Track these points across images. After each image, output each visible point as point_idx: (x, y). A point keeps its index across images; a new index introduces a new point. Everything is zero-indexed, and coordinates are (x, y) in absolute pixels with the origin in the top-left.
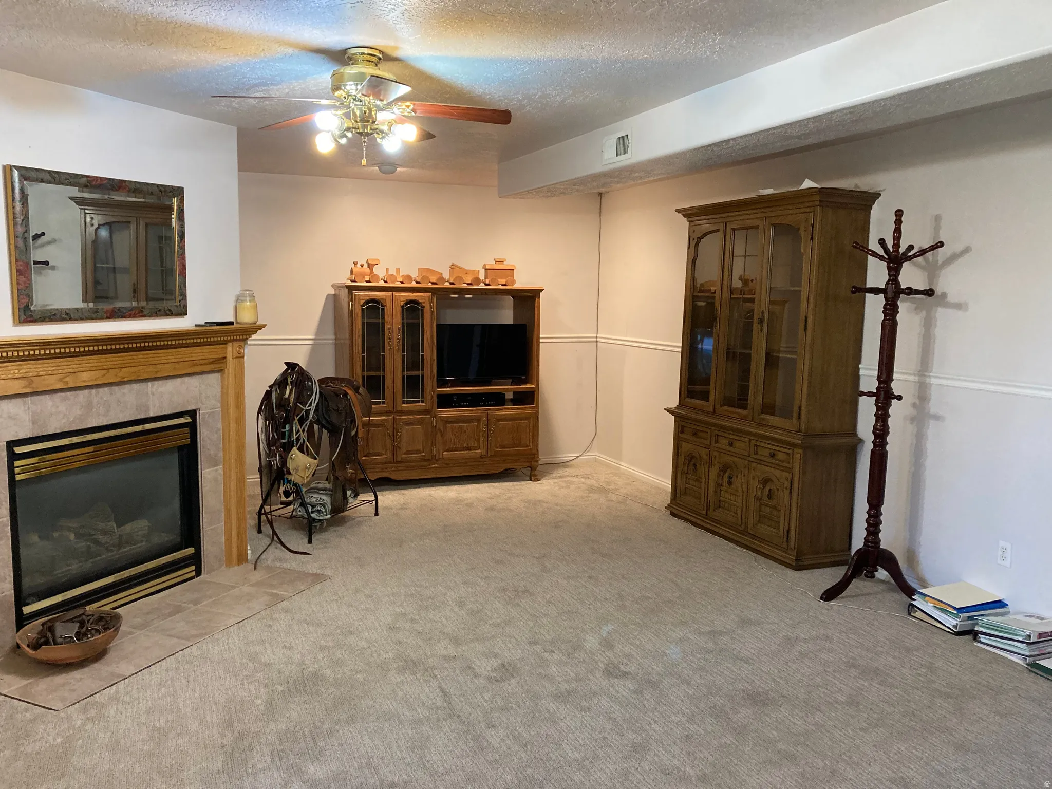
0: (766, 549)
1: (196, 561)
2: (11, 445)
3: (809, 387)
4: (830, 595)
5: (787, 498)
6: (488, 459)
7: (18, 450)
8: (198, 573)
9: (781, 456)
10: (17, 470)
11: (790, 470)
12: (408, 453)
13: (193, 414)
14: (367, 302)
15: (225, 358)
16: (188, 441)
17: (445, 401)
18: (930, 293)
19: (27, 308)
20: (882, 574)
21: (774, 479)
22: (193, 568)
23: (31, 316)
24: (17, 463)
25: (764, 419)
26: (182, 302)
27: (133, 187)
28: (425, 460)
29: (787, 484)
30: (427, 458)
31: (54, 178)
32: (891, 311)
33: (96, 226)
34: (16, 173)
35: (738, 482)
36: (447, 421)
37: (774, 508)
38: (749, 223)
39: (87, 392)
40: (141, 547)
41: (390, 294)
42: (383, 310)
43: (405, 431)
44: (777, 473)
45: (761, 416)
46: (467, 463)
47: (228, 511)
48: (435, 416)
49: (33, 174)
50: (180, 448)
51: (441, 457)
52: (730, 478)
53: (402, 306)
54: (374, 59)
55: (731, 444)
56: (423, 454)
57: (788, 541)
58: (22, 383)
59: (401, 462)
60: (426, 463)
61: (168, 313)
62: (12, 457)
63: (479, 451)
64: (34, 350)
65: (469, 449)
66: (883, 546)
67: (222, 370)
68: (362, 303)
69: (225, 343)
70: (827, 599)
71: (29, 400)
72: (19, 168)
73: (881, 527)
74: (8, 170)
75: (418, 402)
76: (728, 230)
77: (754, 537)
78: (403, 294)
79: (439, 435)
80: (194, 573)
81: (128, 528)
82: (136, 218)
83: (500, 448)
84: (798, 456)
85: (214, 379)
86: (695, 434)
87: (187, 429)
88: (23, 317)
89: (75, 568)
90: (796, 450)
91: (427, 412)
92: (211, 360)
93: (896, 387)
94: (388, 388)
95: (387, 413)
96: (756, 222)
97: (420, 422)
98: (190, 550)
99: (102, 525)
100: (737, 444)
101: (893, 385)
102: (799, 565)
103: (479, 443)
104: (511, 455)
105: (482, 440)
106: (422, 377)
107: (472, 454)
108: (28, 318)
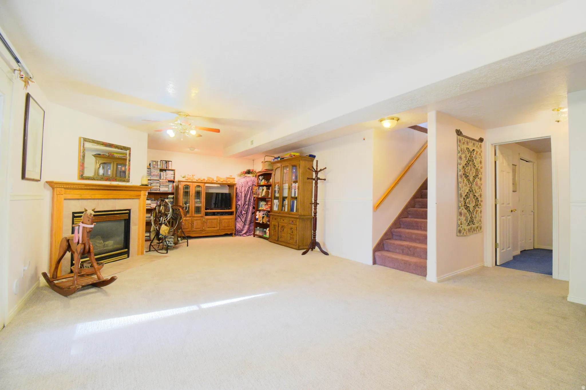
0: (291, 246)
1: (128, 253)
2: (74, 213)
3: (300, 203)
4: (304, 253)
5: (296, 232)
6: (220, 231)
7: (76, 215)
8: (128, 257)
9: (294, 222)
10: (74, 221)
11: (296, 225)
12: (196, 228)
13: (130, 210)
14: (185, 185)
15: (141, 195)
16: (128, 218)
17: (207, 214)
18: (325, 180)
19: (82, 175)
20: (317, 248)
21: (293, 228)
22: (127, 255)
23: (83, 178)
24: (75, 219)
25: (291, 213)
26: (128, 179)
27: (116, 146)
28: (201, 231)
29: (296, 228)
31: (93, 141)
32: (316, 184)
33: (100, 163)
34: (82, 139)
35: (285, 230)
36: (207, 219)
37: (293, 235)
38: (287, 165)
39: (98, 200)
40: (110, 248)
41: (192, 183)
42: (190, 188)
43: (195, 222)
44: (294, 226)
46: (214, 232)
47: (139, 239)
48: (204, 218)
49: (88, 140)
50: (125, 220)
51: (206, 230)
52: (283, 229)
53: (195, 187)
54: (185, 115)
55: (283, 220)
56: (200, 229)
57: (296, 243)
58: (79, 196)
59: (194, 231)
60: (202, 232)
61: (124, 181)
62: (74, 217)
63: (217, 228)
64: (83, 187)
65: (214, 227)
66: (317, 241)
67: (139, 198)
68: (183, 186)
69: (141, 191)
70: (303, 255)
71: (80, 201)
72: (83, 138)
73: (316, 236)
74: (80, 138)
75: (199, 214)
76: (282, 167)
77: (289, 243)
78: (196, 183)
79: (205, 224)
80: (127, 257)
81: (107, 243)
82: (114, 162)
83: (224, 227)
84: (298, 221)
85: (136, 201)
86: (275, 219)
87: (127, 215)
88: (81, 178)
90: (298, 219)
91: (202, 217)
92: (136, 195)
93: (318, 202)
94: (190, 210)
95: (190, 217)
96: (288, 165)
97: (200, 219)
98: (126, 250)
99: (98, 241)
100: (285, 220)
101: (318, 201)
102: (299, 249)
103: (217, 226)
104: (227, 229)
105: (218, 225)
106: (201, 207)
107: (215, 229)
108: (82, 177)
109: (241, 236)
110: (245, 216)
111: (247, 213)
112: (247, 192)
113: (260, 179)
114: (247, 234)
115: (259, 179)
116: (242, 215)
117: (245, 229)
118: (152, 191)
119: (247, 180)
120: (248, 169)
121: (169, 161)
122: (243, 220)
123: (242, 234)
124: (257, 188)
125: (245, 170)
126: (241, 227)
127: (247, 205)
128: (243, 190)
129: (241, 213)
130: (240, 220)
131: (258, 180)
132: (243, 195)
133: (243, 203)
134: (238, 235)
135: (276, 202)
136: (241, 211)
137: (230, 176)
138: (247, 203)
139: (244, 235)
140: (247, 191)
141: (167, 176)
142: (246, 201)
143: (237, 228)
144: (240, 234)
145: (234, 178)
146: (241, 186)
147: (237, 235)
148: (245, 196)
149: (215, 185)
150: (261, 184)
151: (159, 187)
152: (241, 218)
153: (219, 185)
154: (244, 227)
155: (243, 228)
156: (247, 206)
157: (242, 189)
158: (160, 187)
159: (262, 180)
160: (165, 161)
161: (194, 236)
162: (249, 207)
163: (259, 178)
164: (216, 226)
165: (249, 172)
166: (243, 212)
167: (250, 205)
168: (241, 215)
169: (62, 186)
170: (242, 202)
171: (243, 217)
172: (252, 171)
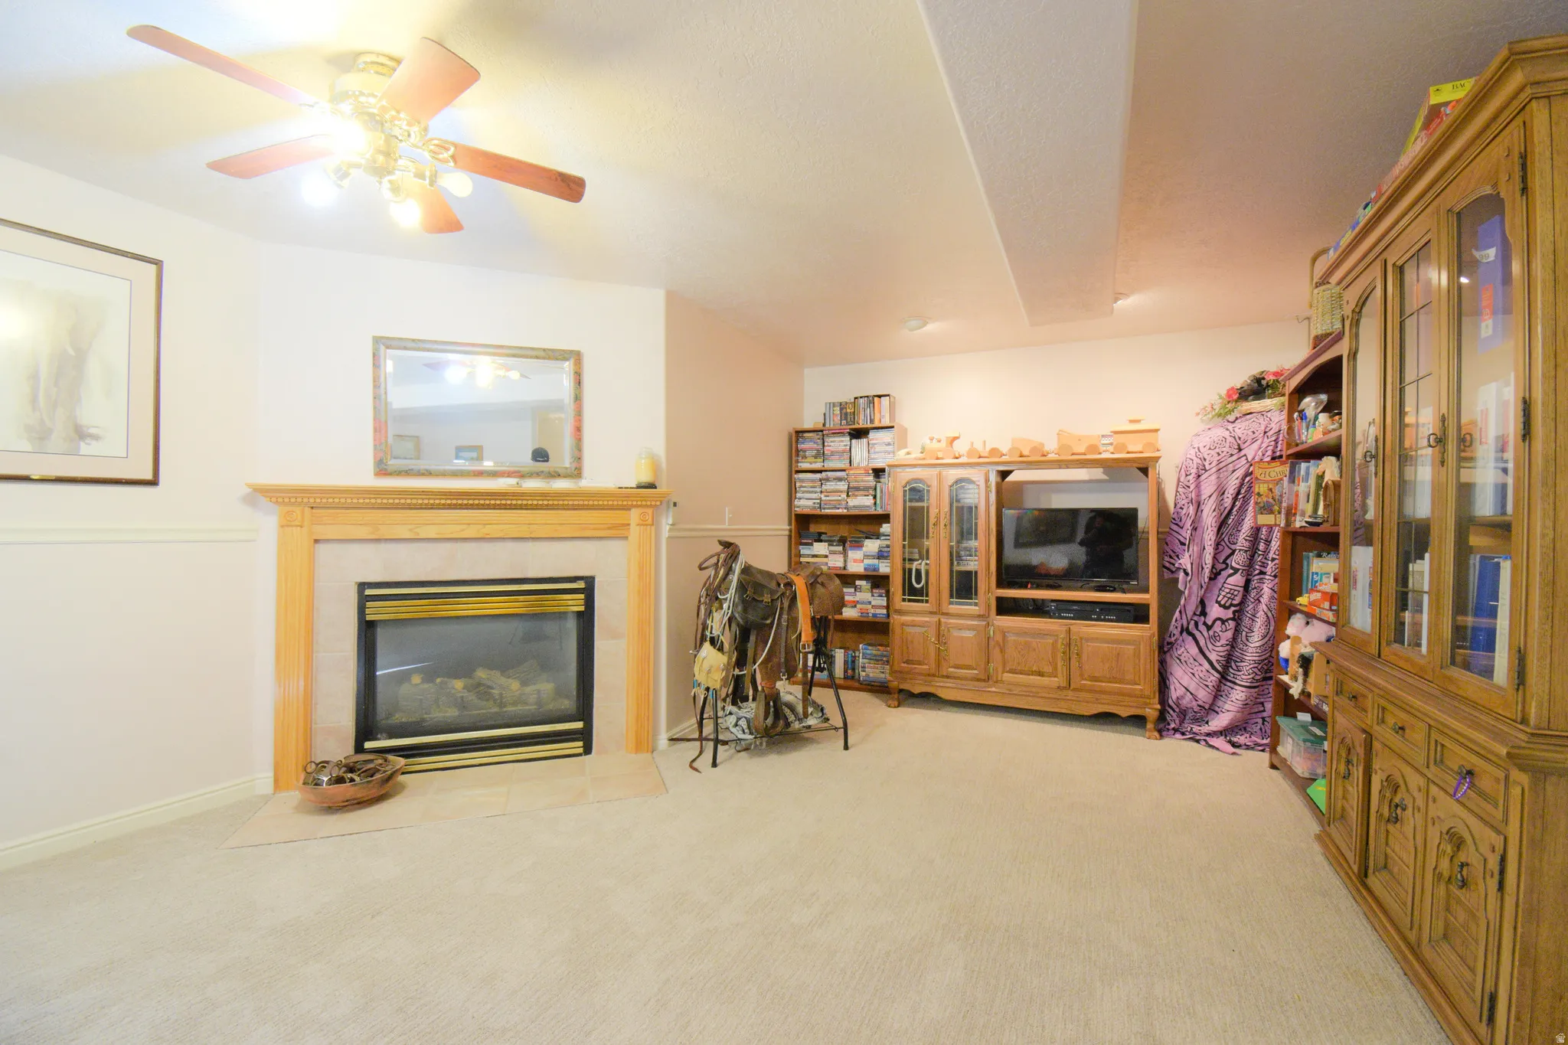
1: (585, 737)
2: (362, 586)
6: (1072, 693)
7: (368, 592)
8: (588, 750)
10: (367, 611)
12: (955, 667)
13: (590, 581)
14: (910, 483)
15: (629, 525)
16: (584, 608)
17: (1005, 607)
22: (581, 744)
23: (386, 469)
24: (369, 604)
25: (1450, 679)
26: (574, 464)
28: (979, 680)
30: (979, 677)
34: (379, 342)
36: (1009, 632)
41: (935, 471)
42: (929, 492)
43: (951, 638)
45: (1445, 672)
46: (1038, 693)
48: (995, 627)
49: (395, 343)
50: (579, 614)
51: (999, 679)
52: (1400, 807)
53: (951, 486)
56: (976, 672)
59: (948, 677)
60: (983, 683)
62: (364, 598)
63: (1056, 679)
65: (1041, 674)
67: (624, 537)
68: (904, 483)
69: (627, 508)
76: (1389, 269)
78: (953, 471)
79: (997, 649)
80: (581, 750)
83: (1091, 681)
84: (1517, 790)
86: (1354, 698)
87: (580, 596)
88: (377, 470)
89: (451, 713)
90: (1514, 773)
91: (982, 617)
92: (610, 526)
94: (932, 584)
95: (932, 614)
97: (974, 629)
98: (579, 725)
103: (1055, 668)
104: (1109, 693)
105: (1060, 664)
106: (976, 572)
107: (1045, 681)
108: (382, 471)
109: (1198, 741)
110: (1229, 634)
111: (1237, 617)
112: (1235, 499)
113: (1302, 416)
114: (1241, 739)
115: (1301, 412)
116: (1209, 628)
117: (1227, 707)
118: (824, 509)
119: (1239, 433)
120: (1255, 371)
121: (880, 396)
122: (1213, 657)
123: (1205, 729)
124: (1282, 470)
125: (1241, 378)
126: (1204, 695)
127: (1236, 571)
128: (1208, 487)
129: (1204, 613)
130: (1194, 650)
131: (1290, 420)
132: (1209, 519)
133: (1208, 559)
134: (1183, 734)
135: (1362, 558)
136: (1202, 603)
137: (1131, 421)
138: (1238, 560)
139: (1213, 741)
140: (1238, 493)
141: (872, 451)
142: (1234, 552)
143: (1175, 692)
144: (1196, 729)
145: (1156, 431)
146: (1194, 471)
147: (1175, 730)
148: (1222, 525)
149: (1081, 474)
150: (1310, 441)
151: (844, 496)
152: (1202, 643)
153: (1098, 473)
154: (1218, 693)
155: (1216, 697)
156: (1237, 580)
157: (1198, 486)
158: (848, 496)
159: (1316, 418)
160: (867, 397)
161: (952, 699)
162: (1254, 583)
163: (1301, 407)
164: (1048, 669)
165: (1258, 388)
166: (1215, 611)
167: (1262, 573)
168: (1202, 627)
169: (293, 497)
170: (1201, 556)
171: (1215, 638)
172: (1272, 378)
